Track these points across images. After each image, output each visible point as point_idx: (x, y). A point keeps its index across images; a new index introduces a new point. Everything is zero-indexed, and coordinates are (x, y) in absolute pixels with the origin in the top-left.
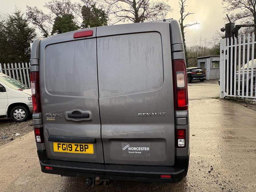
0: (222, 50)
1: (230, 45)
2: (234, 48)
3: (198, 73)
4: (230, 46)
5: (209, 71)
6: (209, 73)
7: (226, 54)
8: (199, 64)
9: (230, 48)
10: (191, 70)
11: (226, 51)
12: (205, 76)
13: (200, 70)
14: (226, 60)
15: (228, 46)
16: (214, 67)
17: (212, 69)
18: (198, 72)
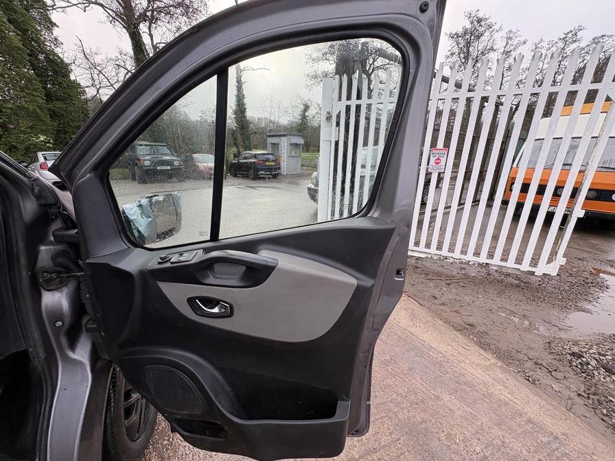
0: (329, 113)
1: (349, 98)
2: (358, 107)
3: (267, 163)
4: (348, 103)
5: (285, 159)
6: (285, 163)
7: (338, 124)
8: (269, 146)
9: (348, 108)
10: (255, 156)
11: (338, 117)
12: (279, 168)
13: (271, 157)
14: (337, 143)
15: (345, 102)
16: (293, 154)
17: (289, 156)
18: (267, 160)
